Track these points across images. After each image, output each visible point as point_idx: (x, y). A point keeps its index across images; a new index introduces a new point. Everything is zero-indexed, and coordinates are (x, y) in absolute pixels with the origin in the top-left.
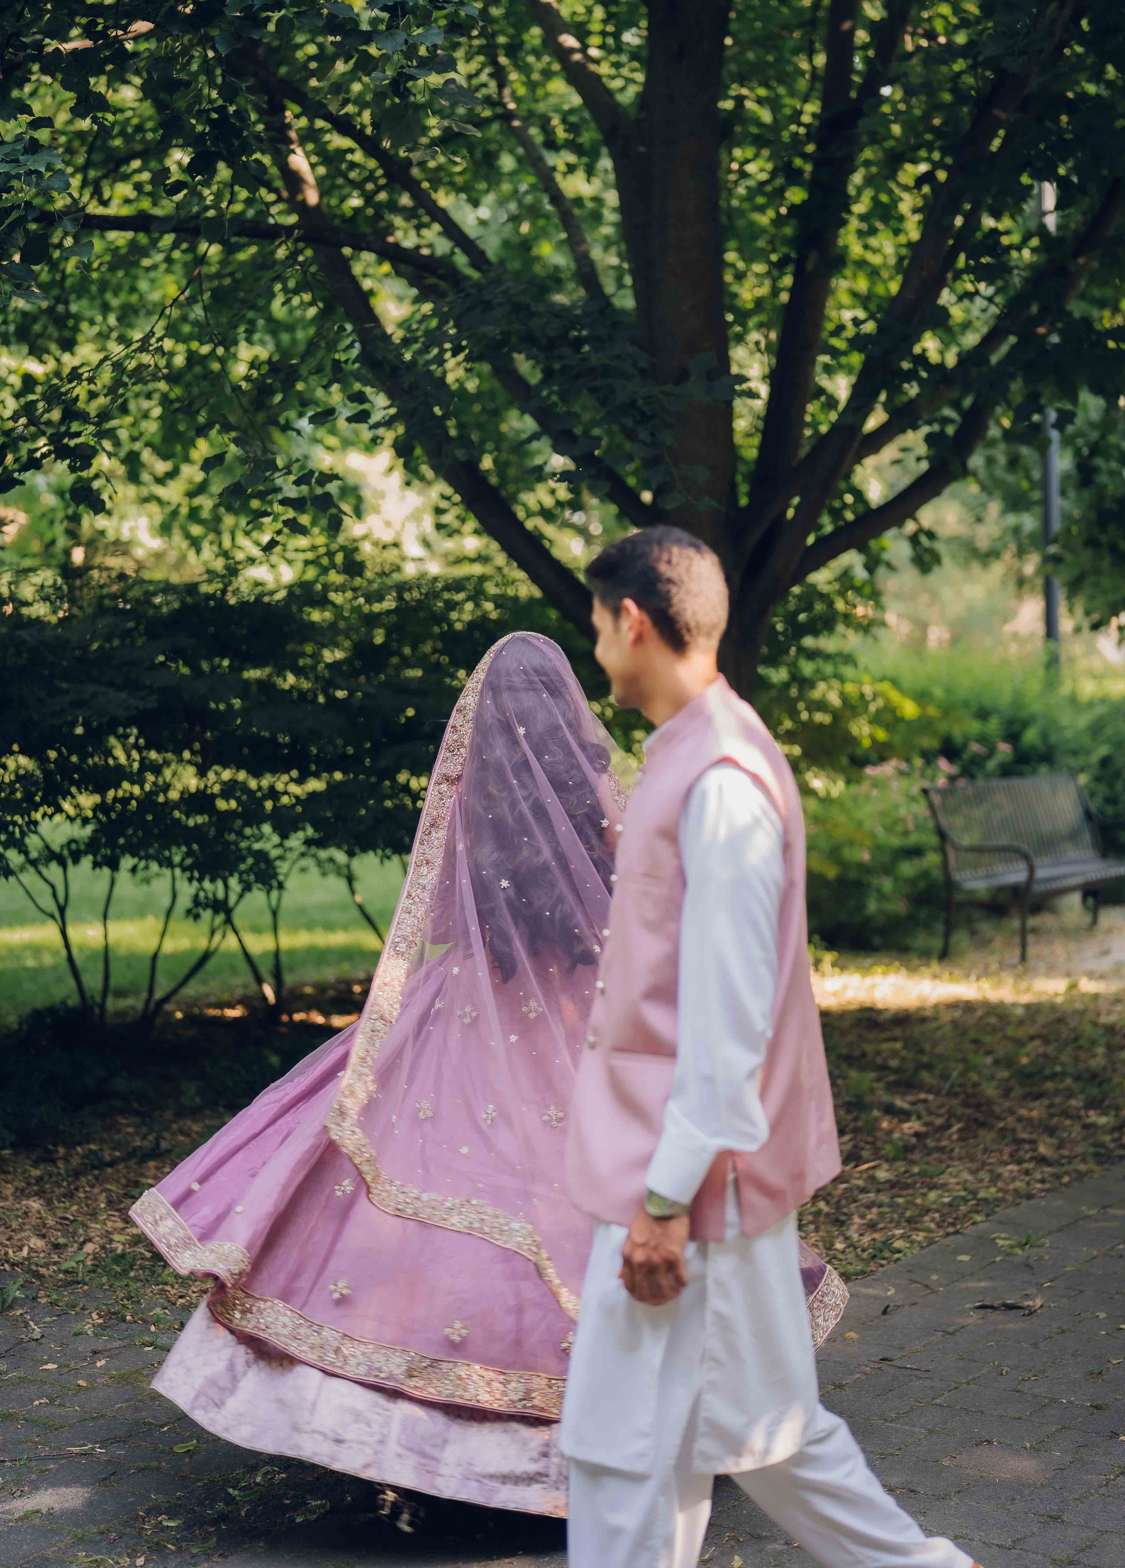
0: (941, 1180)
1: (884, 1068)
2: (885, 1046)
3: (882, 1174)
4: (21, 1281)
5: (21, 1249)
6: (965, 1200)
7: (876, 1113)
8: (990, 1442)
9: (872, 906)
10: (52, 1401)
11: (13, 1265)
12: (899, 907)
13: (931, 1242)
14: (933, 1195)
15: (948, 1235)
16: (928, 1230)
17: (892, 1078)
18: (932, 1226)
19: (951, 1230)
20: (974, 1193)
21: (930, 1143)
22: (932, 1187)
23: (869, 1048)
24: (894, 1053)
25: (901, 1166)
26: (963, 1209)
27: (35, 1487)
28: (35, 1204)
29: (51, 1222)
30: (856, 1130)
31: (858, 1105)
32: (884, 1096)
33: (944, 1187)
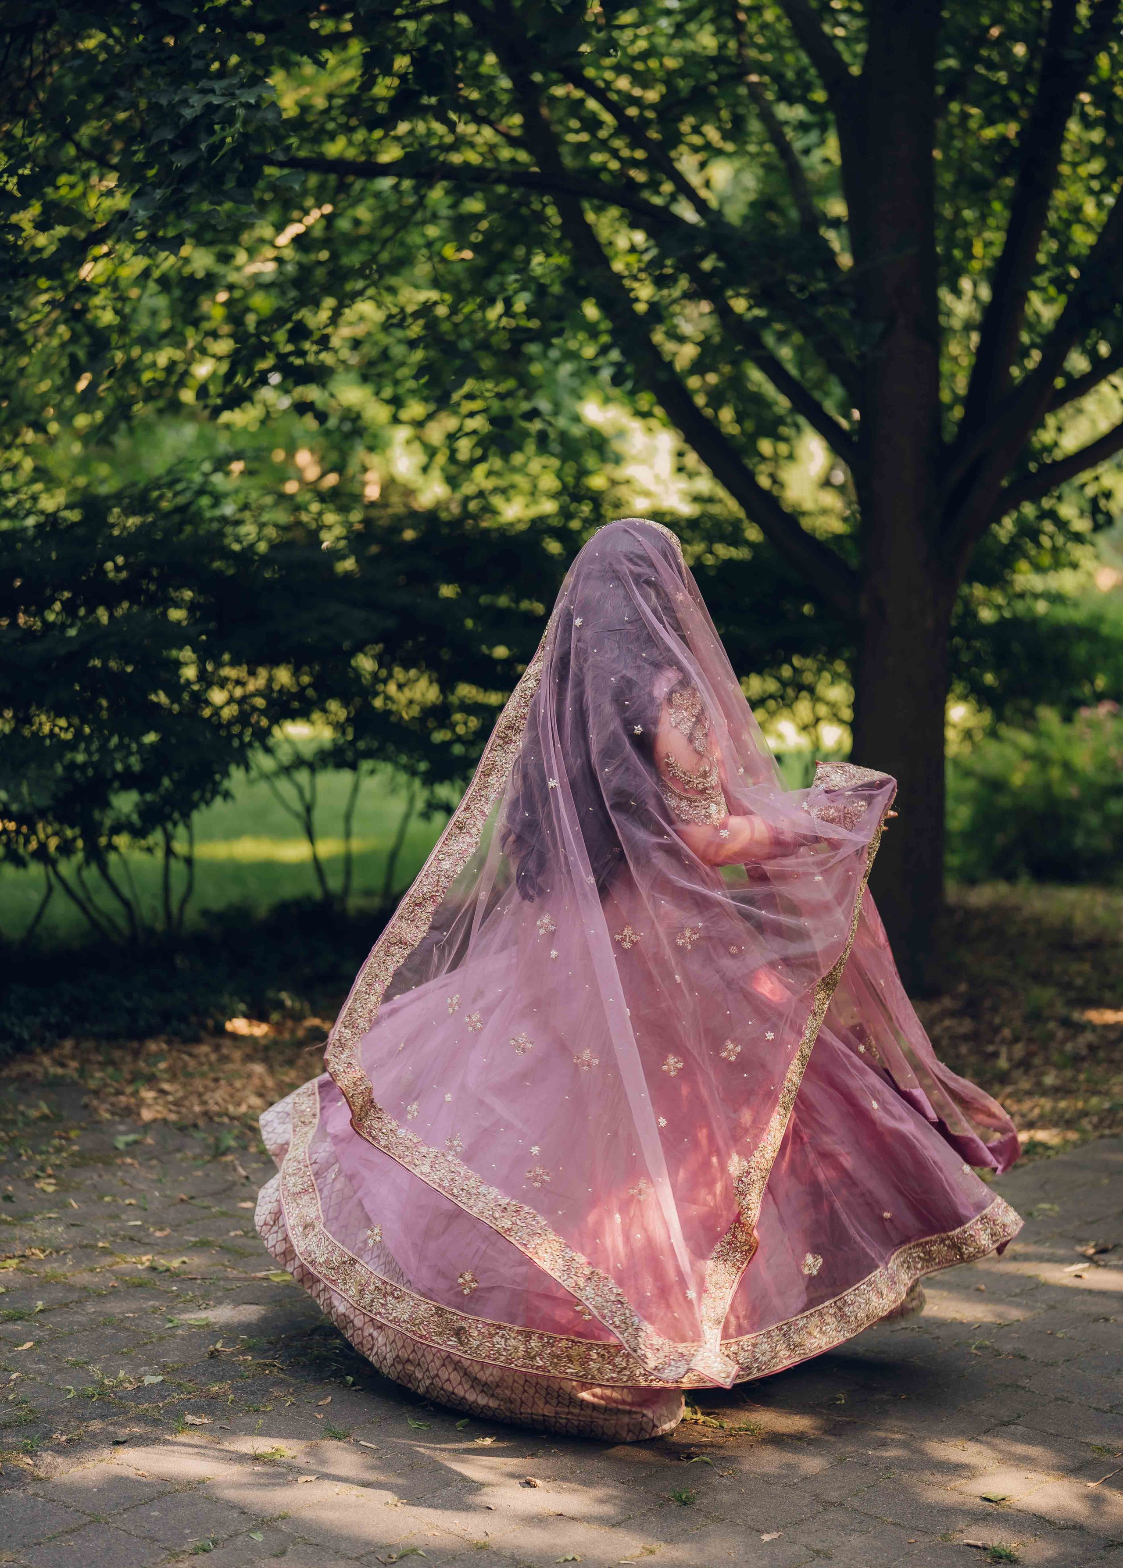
0: (1104, 1088)
1: (1068, 986)
2: (1074, 967)
3: (1049, 1080)
4: (236, 1132)
5: (239, 1104)
7: (1052, 1025)
8: (1107, 1320)
9: (1079, 840)
10: (246, 1233)
11: (232, 1118)
12: (1104, 843)
13: (1084, 1142)
14: (1094, 1101)
15: (1102, 1137)
16: (1083, 1131)
17: (1072, 994)
18: (1089, 1127)
19: (1107, 1132)
21: (1102, 1054)
22: (1095, 1093)
23: (1057, 968)
24: (1080, 973)
25: (1069, 1073)
27: (219, 1302)
28: (258, 1068)
29: (270, 1083)
30: (1030, 1040)
31: (1035, 1017)
32: (1061, 1009)
33: (1107, 1094)
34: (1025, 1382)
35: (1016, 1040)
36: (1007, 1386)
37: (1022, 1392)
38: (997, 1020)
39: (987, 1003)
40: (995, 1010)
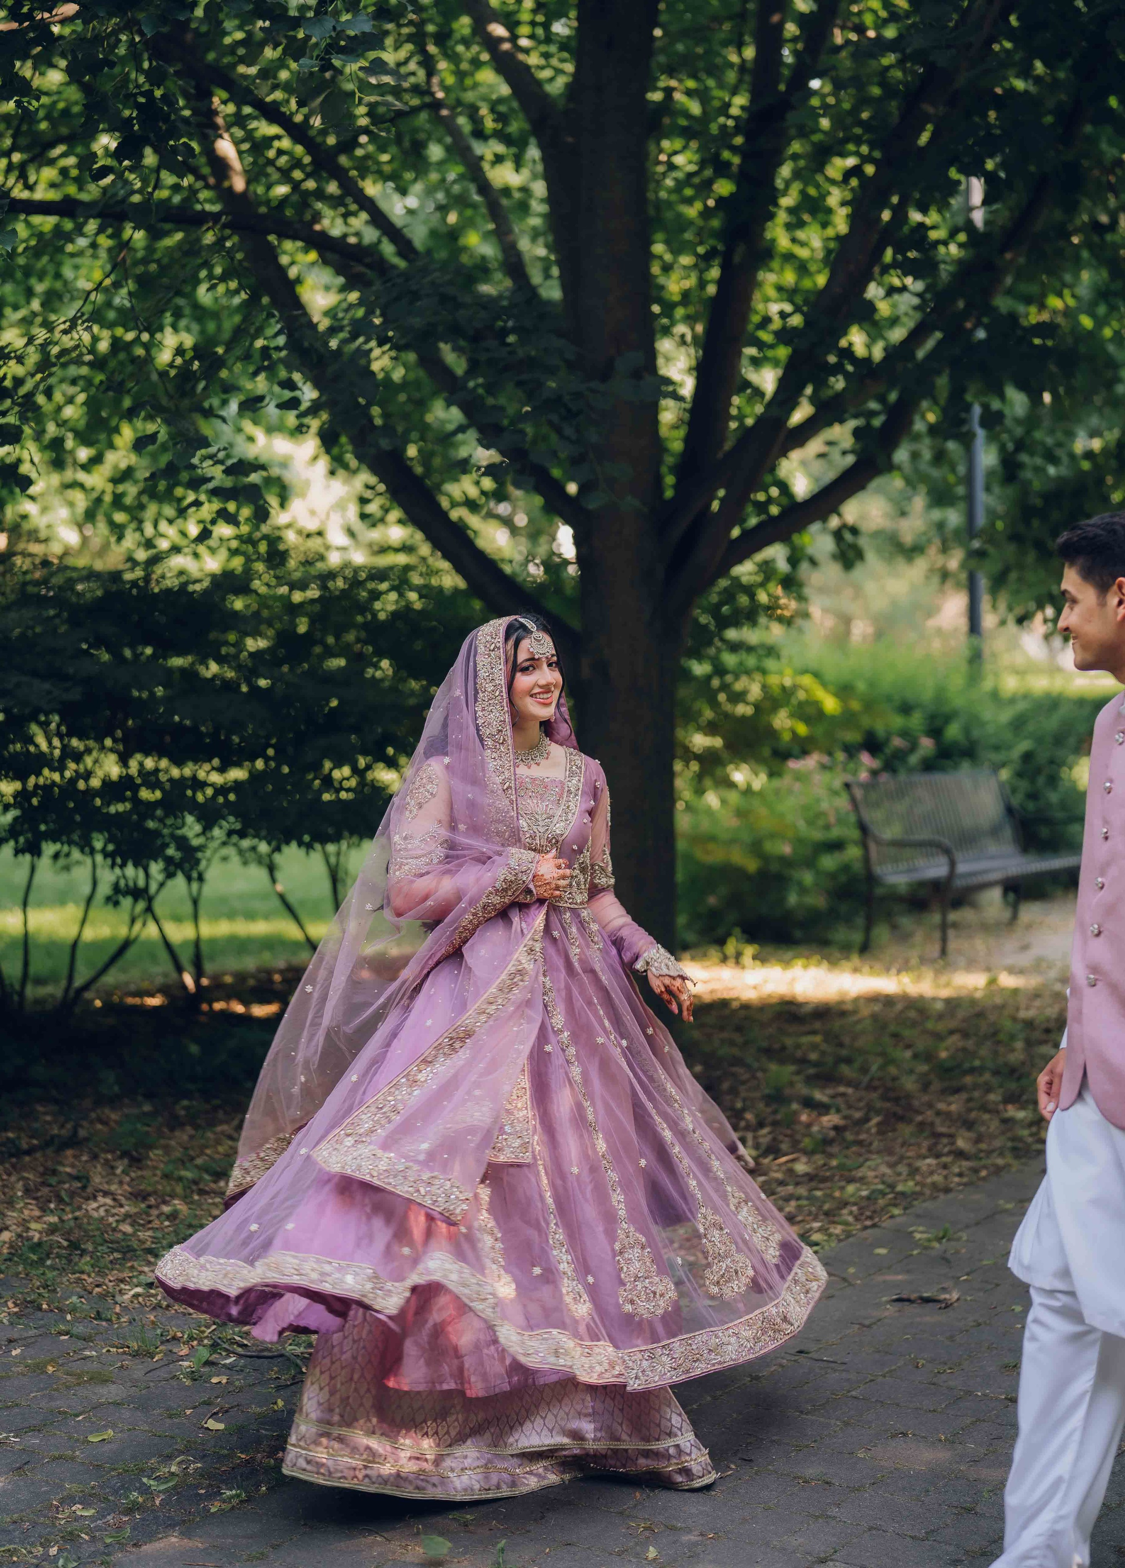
0: (859, 1174)
1: (803, 1061)
2: (805, 1040)
3: (801, 1167)
6: (883, 1194)
7: (795, 1106)
8: (905, 1435)
9: (792, 899)
12: (818, 901)
13: (849, 1235)
14: (851, 1188)
15: (866, 1228)
16: (846, 1224)
17: (812, 1071)
18: (850, 1219)
19: (868, 1223)
20: (892, 1186)
21: (849, 1136)
22: (851, 1180)
23: (789, 1042)
24: (814, 1047)
25: (819, 1159)
26: (881, 1202)
30: (775, 1124)
31: (777, 1098)
32: (803, 1090)
33: (862, 1180)
34: (834, 1511)
35: (761, 1125)
36: (817, 1517)
37: (833, 1523)
38: (739, 1105)
39: (725, 1086)
40: (733, 1091)
